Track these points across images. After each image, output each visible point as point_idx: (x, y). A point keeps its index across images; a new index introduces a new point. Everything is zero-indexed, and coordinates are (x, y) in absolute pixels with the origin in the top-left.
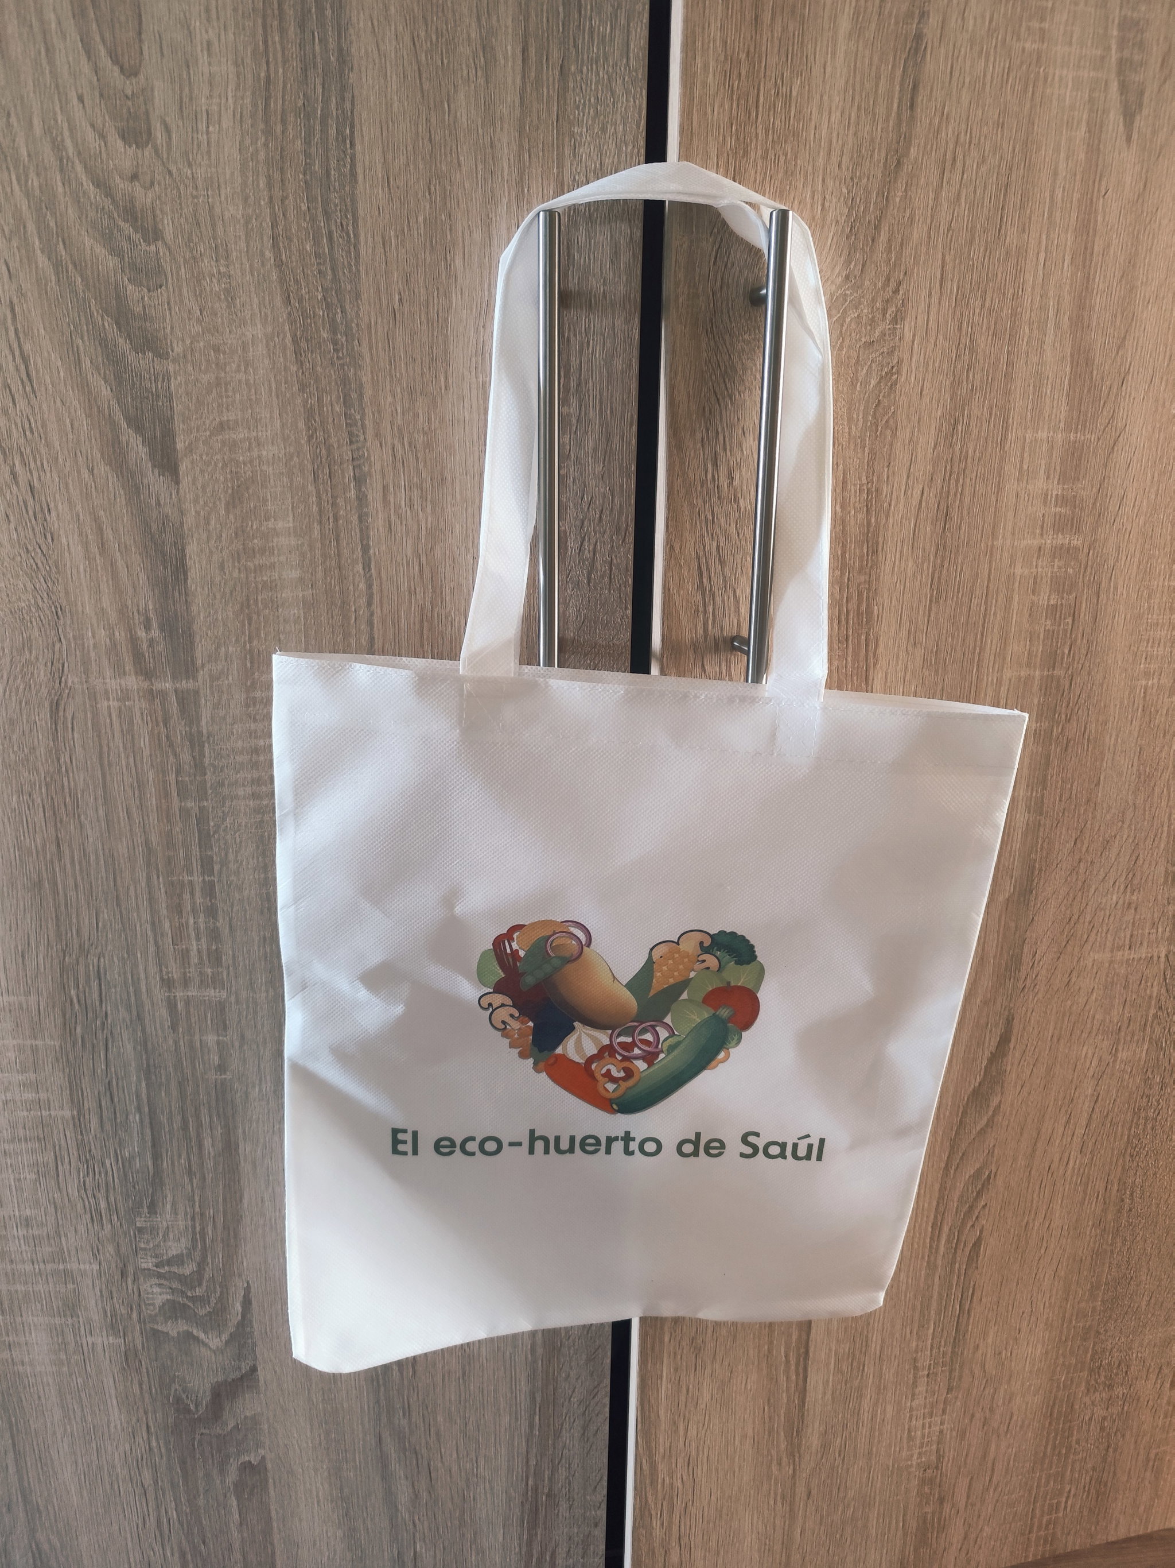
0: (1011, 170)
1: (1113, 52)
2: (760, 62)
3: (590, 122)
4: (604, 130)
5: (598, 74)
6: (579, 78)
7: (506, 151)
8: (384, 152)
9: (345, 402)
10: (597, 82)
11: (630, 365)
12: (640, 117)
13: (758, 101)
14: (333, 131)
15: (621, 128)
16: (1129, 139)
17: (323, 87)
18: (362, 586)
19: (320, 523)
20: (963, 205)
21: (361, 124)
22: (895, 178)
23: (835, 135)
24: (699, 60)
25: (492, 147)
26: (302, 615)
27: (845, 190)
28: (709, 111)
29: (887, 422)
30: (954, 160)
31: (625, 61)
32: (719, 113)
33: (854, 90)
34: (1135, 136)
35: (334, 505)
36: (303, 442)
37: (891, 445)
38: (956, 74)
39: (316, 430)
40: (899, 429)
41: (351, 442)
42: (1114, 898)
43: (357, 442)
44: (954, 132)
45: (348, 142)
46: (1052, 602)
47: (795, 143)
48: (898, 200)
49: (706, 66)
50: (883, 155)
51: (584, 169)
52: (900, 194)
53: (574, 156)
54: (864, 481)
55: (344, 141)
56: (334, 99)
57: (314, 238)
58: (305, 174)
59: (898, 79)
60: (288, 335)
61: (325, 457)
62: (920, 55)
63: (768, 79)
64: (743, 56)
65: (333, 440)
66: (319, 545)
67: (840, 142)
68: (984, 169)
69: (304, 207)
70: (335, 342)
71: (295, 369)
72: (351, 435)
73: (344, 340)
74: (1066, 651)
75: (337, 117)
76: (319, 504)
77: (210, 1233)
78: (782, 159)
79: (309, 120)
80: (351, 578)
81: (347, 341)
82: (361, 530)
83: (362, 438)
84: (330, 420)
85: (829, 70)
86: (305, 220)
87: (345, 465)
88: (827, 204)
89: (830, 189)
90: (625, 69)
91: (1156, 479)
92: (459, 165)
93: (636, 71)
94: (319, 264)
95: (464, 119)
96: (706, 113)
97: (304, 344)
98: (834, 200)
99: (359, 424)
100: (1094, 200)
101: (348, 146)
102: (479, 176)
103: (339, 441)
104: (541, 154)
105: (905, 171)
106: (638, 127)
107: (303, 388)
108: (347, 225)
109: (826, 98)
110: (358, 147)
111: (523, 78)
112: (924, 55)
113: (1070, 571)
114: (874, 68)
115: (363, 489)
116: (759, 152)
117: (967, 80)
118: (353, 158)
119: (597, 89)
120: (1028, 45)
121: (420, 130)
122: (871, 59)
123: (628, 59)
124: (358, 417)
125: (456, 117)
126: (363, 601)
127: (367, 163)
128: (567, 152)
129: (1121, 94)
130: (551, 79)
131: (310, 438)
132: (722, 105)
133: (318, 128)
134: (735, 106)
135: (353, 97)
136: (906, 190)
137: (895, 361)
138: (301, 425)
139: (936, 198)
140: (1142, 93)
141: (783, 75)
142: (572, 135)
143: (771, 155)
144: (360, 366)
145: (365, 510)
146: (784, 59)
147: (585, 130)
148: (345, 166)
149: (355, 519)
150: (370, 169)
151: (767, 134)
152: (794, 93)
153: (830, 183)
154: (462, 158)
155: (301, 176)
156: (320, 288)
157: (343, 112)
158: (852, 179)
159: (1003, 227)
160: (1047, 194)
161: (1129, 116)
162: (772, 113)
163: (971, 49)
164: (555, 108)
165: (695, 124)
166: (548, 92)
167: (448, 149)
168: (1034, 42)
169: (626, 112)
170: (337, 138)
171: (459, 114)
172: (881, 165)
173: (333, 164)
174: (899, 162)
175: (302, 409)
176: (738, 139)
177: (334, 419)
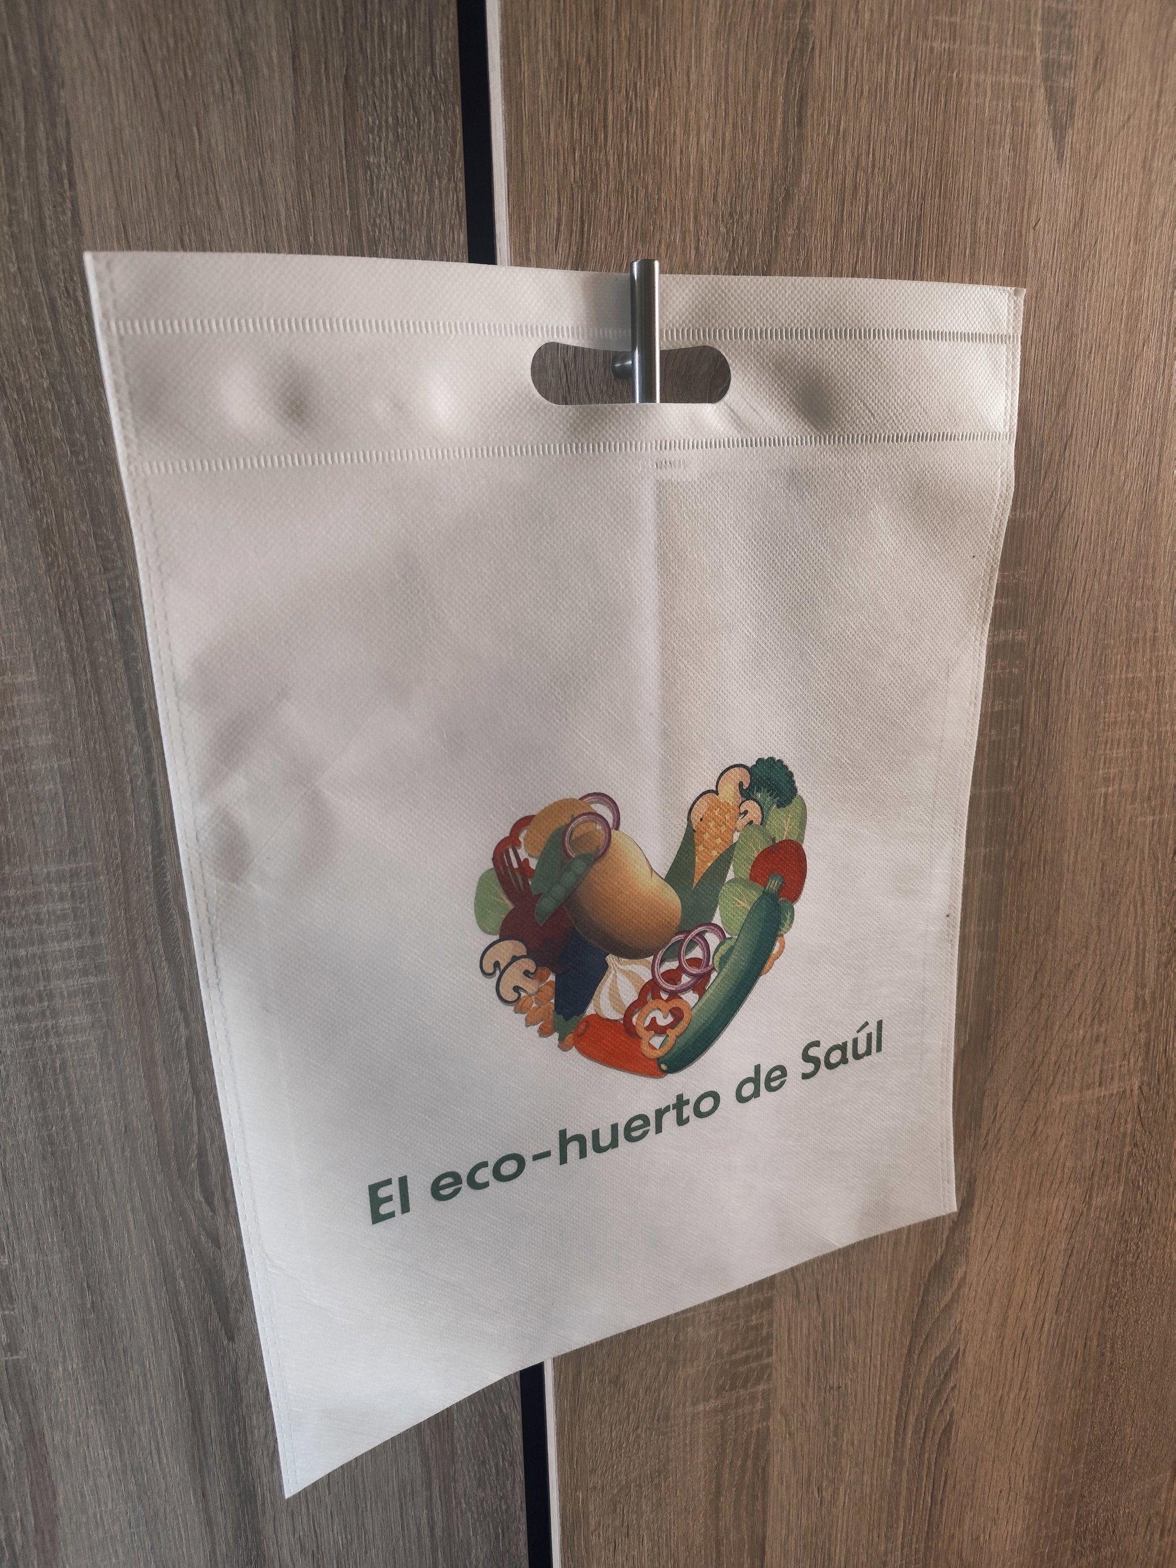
0: (924, 199)
1: (1038, 51)
2: (605, 70)
3: (390, 149)
4: (408, 159)
5: (395, 87)
6: (370, 93)
7: (281, 188)
8: (115, 192)
9: (92, 519)
10: (395, 98)
12: (455, 141)
13: (605, 119)
14: (44, 169)
15: (431, 155)
16: (1060, 158)
17: (26, 109)
18: (137, 749)
19: (74, 674)
20: (869, 243)
21: (82, 158)
22: (785, 213)
23: (706, 161)
24: (525, 67)
25: (261, 183)
26: (60, 791)
27: (723, 230)
28: (543, 131)
30: (855, 189)
31: (429, 69)
32: (556, 136)
33: (727, 103)
34: (1067, 154)
35: (91, 650)
36: (41, 572)
38: (852, 80)
39: (56, 556)
41: (106, 570)
42: (1081, 1032)
43: (114, 568)
44: (853, 154)
45: (66, 181)
46: (996, 709)
47: (657, 171)
48: (789, 239)
49: (535, 75)
50: (768, 184)
51: (386, 210)
52: (791, 232)
53: (372, 193)
55: (60, 180)
56: (41, 126)
57: (30, 308)
58: (10, 225)
59: (780, 90)
60: (7, 435)
61: (72, 590)
62: (806, 57)
63: (616, 90)
64: (582, 61)
65: (81, 567)
66: (74, 701)
67: (713, 170)
68: (892, 198)
69: (13, 269)
70: (72, 444)
71: (21, 479)
72: (105, 560)
73: (84, 438)
74: (1015, 763)
75: (48, 149)
76: (70, 650)
78: (642, 193)
79: (10, 154)
80: (122, 740)
81: (88, 439)
83: (119, 564)
84: (75, 543)
85: (693, 77)
86: (16, 285)
87: (100, 599)
88: (702, 248)
89: (705, 228)
90: (430, 78)
91: (1107, 557)
92: (220, 208)
93: (445, 83)
94: (40, 342)
95: (221, 148)
96: (539, 136)
97: (29, 447)
98: (711, 243)
100: (1024, 232)
101: (67, 186)
102: (248, 222)
103: (88, 568)
104: (328, 192)
105: (796, 203)
106: (453, 152)
107: (34, 503)
108: (75, 290)
109: (692, 113)
110: (80, 187)
111: (296, 93)
112: (812, 57)
113: (1016, 671)
114: (750, 74)
115: (127, 627)
116: (612, 185)
117: (866, 88)
118: (74, 201)
119: (395, 106)
120: (936, 44)
121: (163, 164)
122: (746, 63)
123: (433, 66)
124: (112, 537)
125: (210, 145)
126: (139, 769)
127: (94, 209)
128: (362, 189)
129: (1049, 105)
130: (333, 94)
131: (50, 567)
132: (560, 125)
133: (23, 164)
134: (576, 126)
135: (67, 122)
136: (798, 227)
138: (36, 550)
139: (836, 236)
140: (1072, 102)
141: (635, 84)
142: (367, 166)
143: (627, 187)
144: (109, 472)
146: (635, 64)
147: (383, 159)
148: (64, 213)
149: (120, 665)
150: (99, 216)
151: (620, 162)
152: (652, 109)
153: (704, 221)
154: (222, 199)
155: (6, 228)
156: (45, 374)
157: (55, 141)
158: (731, 215)
159: (919, 269)
160: (968, 227)
161: (1059, 128)
162: (624, 134)
163: (869, 50)
164: (342, 132)
165: (526, 150)
166: (331, 109)
167: (203, 188)
168: (943, 40)
169: (436, 135)
170: (51, 177)
171: (213, 141)
172: (766, 196)
173: (48, 212)
174: (787, 191)
175: (35, 531)
176: (583, 169)
177: (80, 542)
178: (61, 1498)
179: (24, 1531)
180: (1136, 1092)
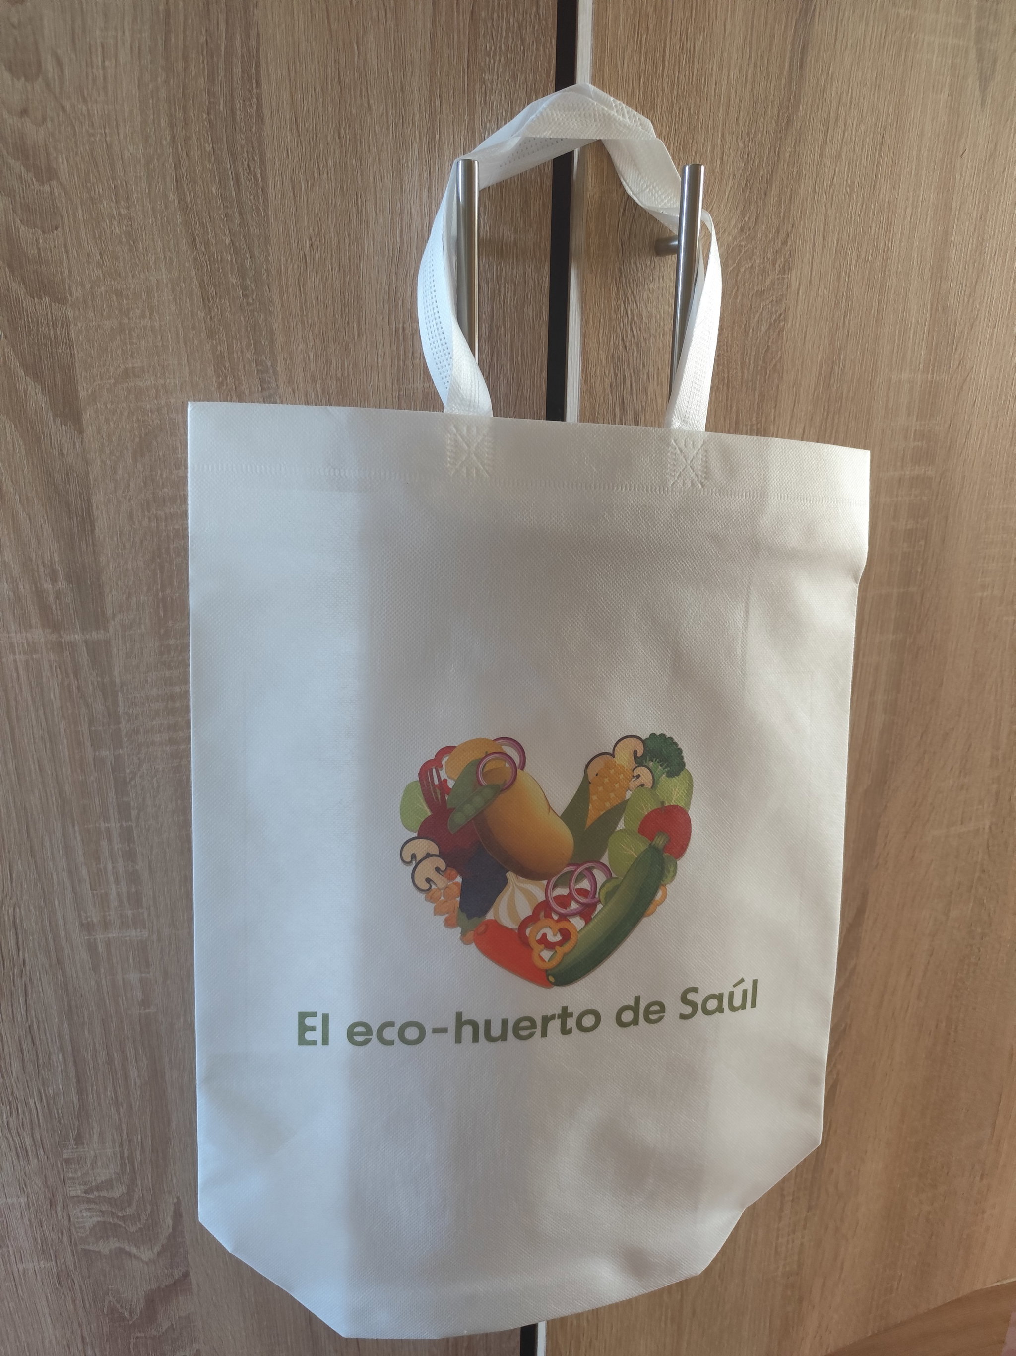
0: (885, 129)
1: (973, 21)
2: (666, 17)
3: (501, 70)
4: (514, 77)
5: (508, 21)
6: (489, 25)
7: (417, 95)
8: (291, 93)
9: (255, 349)
10: (508, 30)
11: (541, 312)
12: (550, 66)
13: (664, 55)
14: (237, 70)
15: (531, 78)
16: (983, 103)
17: (227, 23)
20: (844, 161)
21: (267, 63)
22: (786, 135)
23: (733, 91)
24: (610, 12)
25: (402, 91)
27: (741, 145)
28: (619, 63)
29: (775, 366)
30: (837, 119)
31: (535, 9)
32: (628, 65)
33: (751, 48)
34: (989, 100)
36: (213, 389)
37: (778, 387)
38: (840, 35)
39: (226, 377)
40: (785, 374)
42: (951, 782)
43: (269, 388)
44: (837, 92)
45: (254, 81)
46: (909, 527)
47: (698, 97)
48: (788, 155)
49: (616, 18)
50: (776, 112)
51: (495, 117)
52: (789, 150)
53: (485, 103)
54: (754, 422)
55: (250, 80)
56: (238, 37)
57: (220, 181)
58: (208, 114)
59: (789, 40)
60: (195, 280)
62: (809, 16)
63: (673, 33)
64: (651, 10)
67: (738, 98)
68: (862, 127)
69: (209, 148)
70: (244, 288)
71: (203, 315)
72: (262, 381)
73: (253, 285)
74: (919, 570)
75: (242, 56)
77: (139, 1156)
78: (686, 114)
79: (212, 57)
81: (257, 286)
83: (274, 385)
84: (241, 367)
85: (728, 27)
86: (210, 161)
88: (725, 158)
89: (728, 143)
90: (535, 17)
91: (995, 414)
92: (370, 108)
93: (546, 20)
94: (225, 207)
95: (374, 62)
96: (616, 66)
97: (211, 290)
98: (732, 155)
99: (271, 370)
100: (954, 159)
101: (254, 85)
102: (390, 121)
103: (250, 388)
104: (452, 100)
105: (794, 127)
106: (548, 76)
107: (211, 334)
108: (255, 168)
109: (726, 54)
110: (265, 87)
111: (434, 22)
112: (813, 16)
113: (925, 498)
114: (769, 26)
116: (665, 106)
117: (850, 42)
118: (259, 98)
119: (507, 37)
120: (902, 11)
121: (329, 71)
122: (766, 18)
123: (538, 8)
124: (269, 364)
125: (366, 59)
127: (274, 104)
128: (478, 99)
129: (978, 62)
130: (462, 25)
131: (220, 385)
132: (631, 58)
133: (222, 65)
134: (643, 59)
135: (258, 34)
136: (795, 146)
137: (783, 309)
138: (210, 371)
139: (821, 155)
140: (995, 62)
141: (687, 30)
142: (483, 82)
143: (676, 108)
144: (270, 312)
146: (688, 14)
147: (495, 77)
148: (251, 106)
150: (278, 110)
151: (672, 89)
152: (697, 49)
153: (728, 137)
154: (372, 102)
155: (205, 116)
156: (227, 233)
157: (248, 50)
158: (748, 134)
159: (878, 183)
160: (915, 153)
161: (985, 81)
162: (677, 67)
163: (854, 12)
164: (466, 54)
165: (606, 76)
166: (459, 37)
167: (358, 93)
168: (907, 8)
169: (536, 61)
170: (242, 78)
171: (368, 56)
172: (774, 121)
173: (238, 104)
174: (789, 117)
175: (211, 356)
176: (645, 92)
177: (244, 366)
178: (173, 1125)
179: (143, 1150)
180: (987, 830)
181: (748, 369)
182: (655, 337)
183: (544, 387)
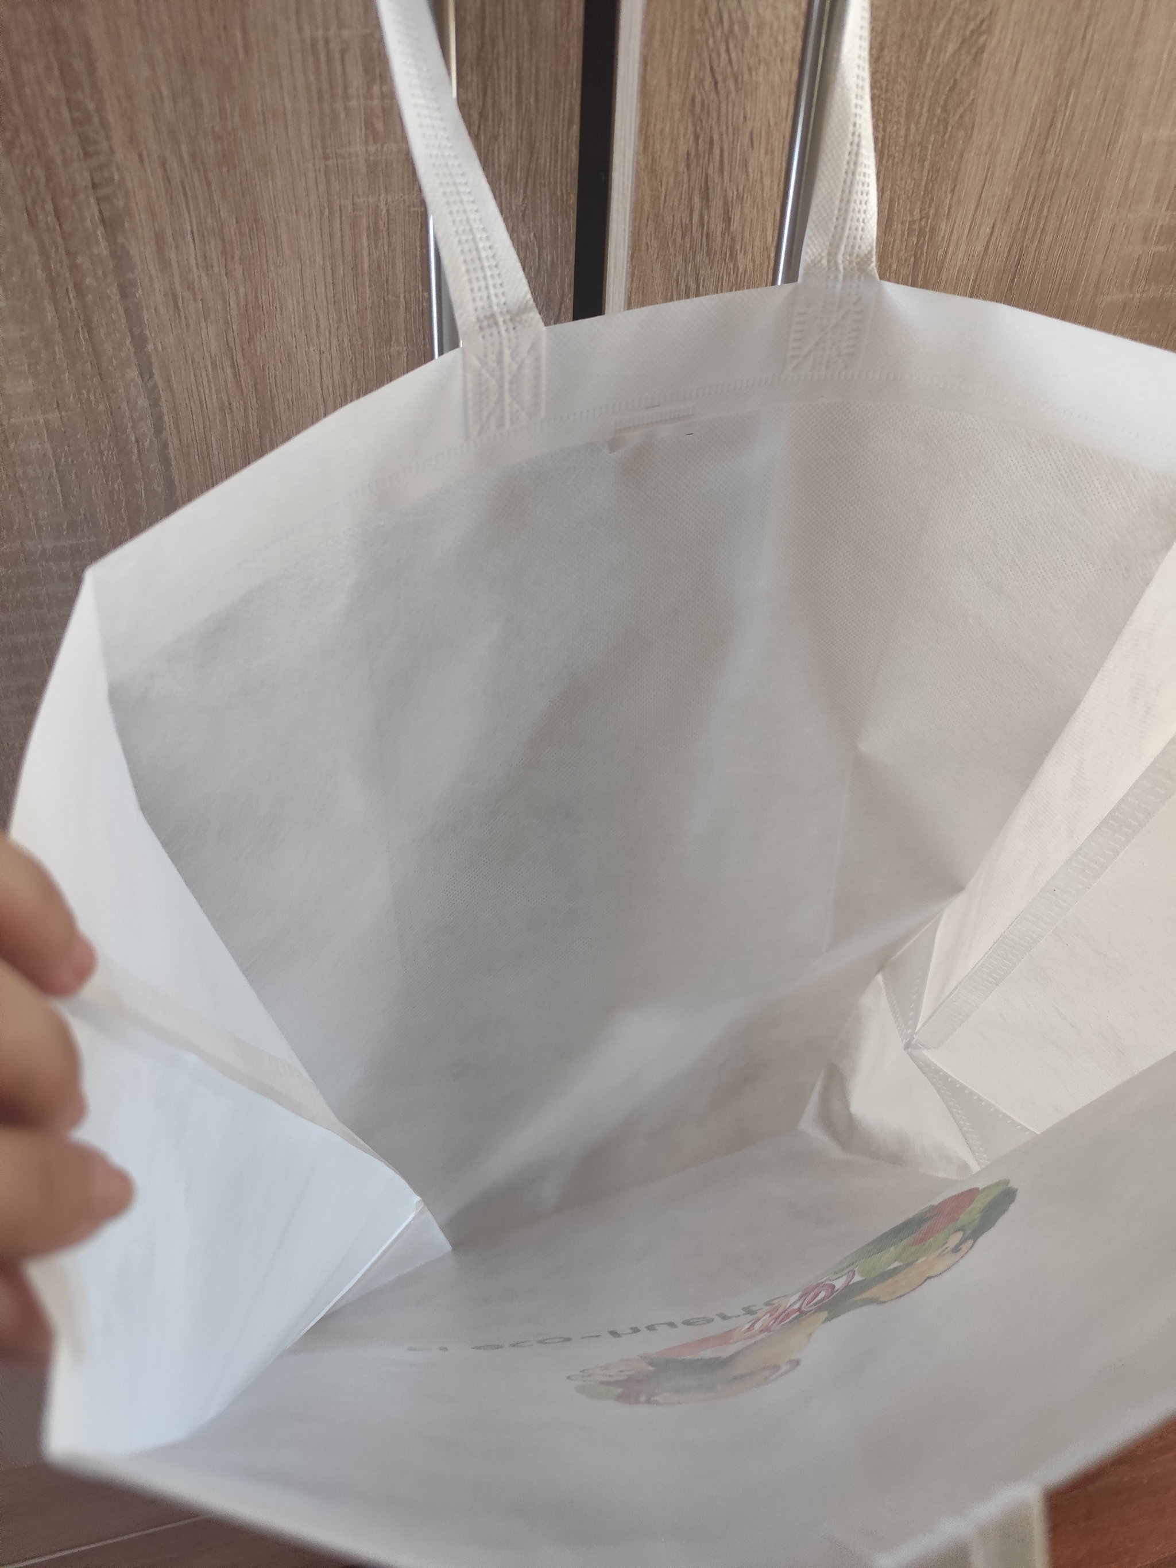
29: (962, 116)
40: (976, 130)
54: (917, 217)
82: (127, 310)
145: (130, 276)
181: (917, 123)
182: (767, 64)
183: (574, 154)
